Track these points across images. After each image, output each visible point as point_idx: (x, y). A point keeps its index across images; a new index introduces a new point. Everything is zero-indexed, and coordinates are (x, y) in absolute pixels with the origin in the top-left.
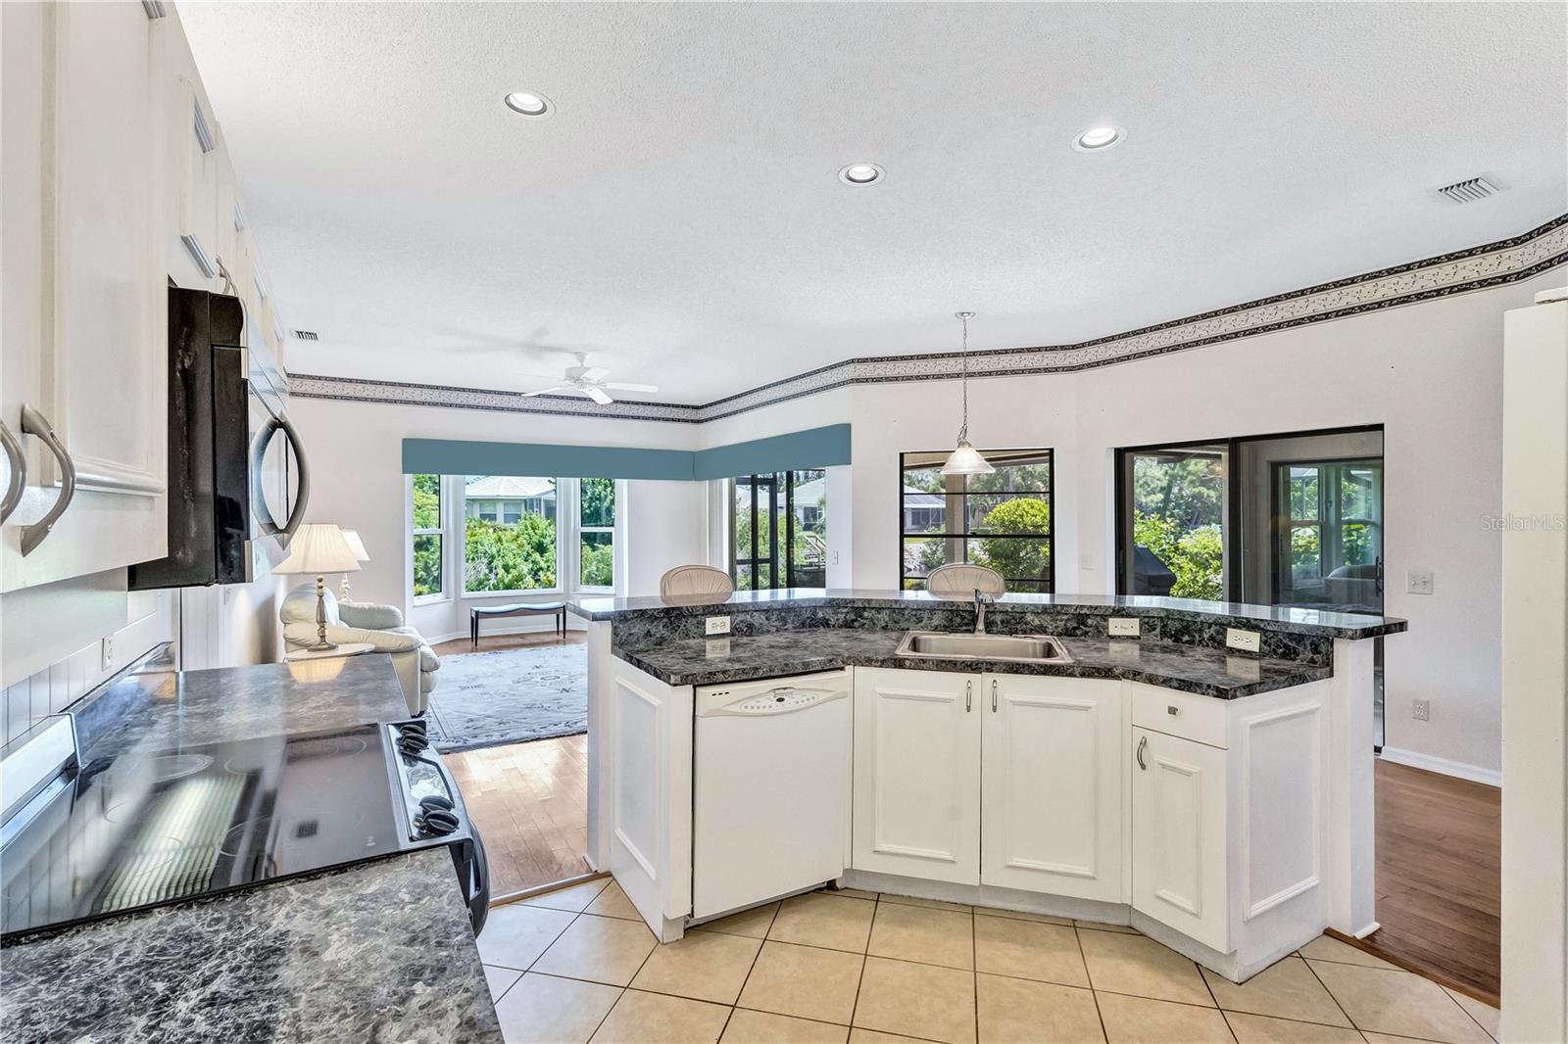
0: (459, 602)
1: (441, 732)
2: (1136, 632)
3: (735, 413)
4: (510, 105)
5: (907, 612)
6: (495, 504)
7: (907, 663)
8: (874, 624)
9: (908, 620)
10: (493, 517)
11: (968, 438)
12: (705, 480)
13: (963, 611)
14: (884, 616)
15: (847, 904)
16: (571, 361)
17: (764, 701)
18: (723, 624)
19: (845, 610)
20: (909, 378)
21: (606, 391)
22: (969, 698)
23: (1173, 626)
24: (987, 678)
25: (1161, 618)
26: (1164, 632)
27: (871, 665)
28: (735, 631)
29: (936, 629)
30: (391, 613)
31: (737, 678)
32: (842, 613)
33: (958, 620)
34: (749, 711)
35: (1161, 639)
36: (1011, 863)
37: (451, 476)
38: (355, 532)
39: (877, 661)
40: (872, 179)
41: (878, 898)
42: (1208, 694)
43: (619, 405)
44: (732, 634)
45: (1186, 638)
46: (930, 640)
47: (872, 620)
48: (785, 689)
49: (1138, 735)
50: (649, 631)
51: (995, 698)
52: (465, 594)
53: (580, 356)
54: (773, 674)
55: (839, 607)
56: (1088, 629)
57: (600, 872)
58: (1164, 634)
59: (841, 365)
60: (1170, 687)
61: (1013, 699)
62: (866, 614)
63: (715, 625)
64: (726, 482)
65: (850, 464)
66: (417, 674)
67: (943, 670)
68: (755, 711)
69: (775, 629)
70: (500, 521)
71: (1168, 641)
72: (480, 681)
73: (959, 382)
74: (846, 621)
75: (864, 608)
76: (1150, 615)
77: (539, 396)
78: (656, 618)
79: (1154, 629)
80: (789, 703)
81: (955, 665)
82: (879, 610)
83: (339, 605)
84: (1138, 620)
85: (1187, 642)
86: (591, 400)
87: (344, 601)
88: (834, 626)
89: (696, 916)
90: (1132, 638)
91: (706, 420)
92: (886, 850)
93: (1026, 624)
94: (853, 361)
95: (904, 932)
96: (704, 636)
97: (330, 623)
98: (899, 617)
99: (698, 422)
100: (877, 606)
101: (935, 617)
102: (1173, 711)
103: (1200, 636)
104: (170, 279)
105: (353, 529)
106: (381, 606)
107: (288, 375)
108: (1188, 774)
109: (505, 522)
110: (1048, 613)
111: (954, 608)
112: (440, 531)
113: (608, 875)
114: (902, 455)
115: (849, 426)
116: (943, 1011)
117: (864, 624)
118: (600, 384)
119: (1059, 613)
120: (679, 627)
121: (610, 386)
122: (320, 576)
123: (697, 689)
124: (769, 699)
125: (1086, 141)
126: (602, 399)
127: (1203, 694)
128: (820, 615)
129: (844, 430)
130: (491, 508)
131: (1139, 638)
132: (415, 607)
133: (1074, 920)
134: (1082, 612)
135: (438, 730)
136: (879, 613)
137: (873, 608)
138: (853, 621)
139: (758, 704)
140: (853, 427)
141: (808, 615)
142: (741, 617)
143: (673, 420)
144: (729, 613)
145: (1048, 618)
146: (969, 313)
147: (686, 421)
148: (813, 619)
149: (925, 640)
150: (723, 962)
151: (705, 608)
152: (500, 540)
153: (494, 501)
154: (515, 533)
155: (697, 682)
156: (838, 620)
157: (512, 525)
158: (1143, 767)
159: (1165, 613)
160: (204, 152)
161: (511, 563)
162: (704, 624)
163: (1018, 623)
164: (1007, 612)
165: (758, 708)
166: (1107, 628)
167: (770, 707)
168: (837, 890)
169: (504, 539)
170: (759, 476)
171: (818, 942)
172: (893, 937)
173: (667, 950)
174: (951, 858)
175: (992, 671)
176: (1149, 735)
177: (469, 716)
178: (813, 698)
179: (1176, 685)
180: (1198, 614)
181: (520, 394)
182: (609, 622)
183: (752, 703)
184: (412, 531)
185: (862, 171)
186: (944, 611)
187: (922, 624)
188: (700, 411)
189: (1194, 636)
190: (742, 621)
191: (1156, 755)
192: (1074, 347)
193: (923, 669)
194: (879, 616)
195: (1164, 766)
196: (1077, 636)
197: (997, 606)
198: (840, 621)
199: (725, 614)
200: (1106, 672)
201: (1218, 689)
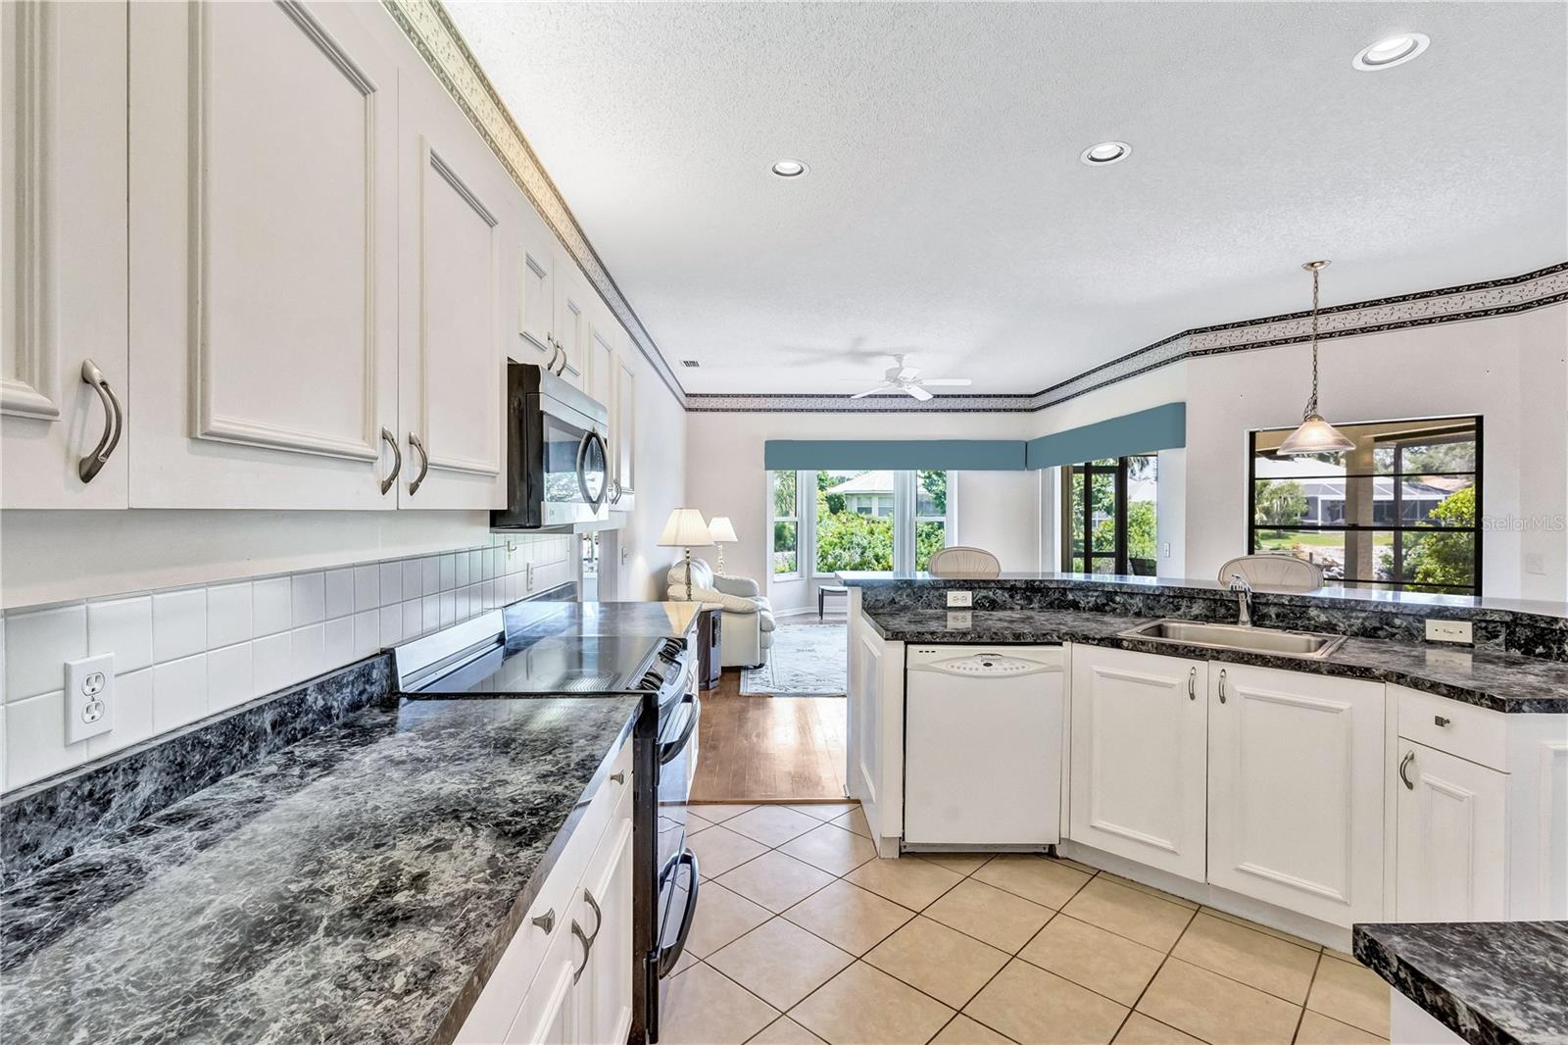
0: (811, 581)
1: (771, 682)
2: (1467, 637)
3: (1067, 398)
4: (777, 173)
5: (1162, 599)
6: (870, 498)
7: (1125, 644)
8: (1126, 609)
9: (1164, 607)
10: (868, 510)
11: (1320, 410)
12: (1038, 468)
13: (1229, 601)
14: (1137, 603)
15: (1058, 869)
16: (890, 363)
17: (970, 663)
18: (965, 599)
19: (1096, 594)
20: (1262, 345)
21: (923, 388)
22: (1191, 684)
23: (1523, 633)
24: (1215, 667)
25: (1506, 623)
26: (1511, 641)
27: (1087, 643)
28: (976, 606)
29: (1196, 618)
30: (750, 584)
31: (945, 640)
32: (1092, 596)
33: (1223, 611)
34: (956, 670)
35: (1507, 650)
36: (1242, 867)
37: (805, 472)
38: (727, 519)
39: (1094, 639)
40: (1119, 155)
41: (1097, 873)
42: (1481, 705)
43: (939, 400)
44: (973, 608)
45: (1540, 650)
46: (1180, 628)
47: (1124, 605)
48: (992, 655)
49: (1405, 748)
50: (893, 599)
51: (1221, 688)
52: (816, 574)
53: (899, 358)
54: (982, 640)
55: (1089, 591)
56: (1395, 631)
57: (852, 798)
58: (1510, 643)
59: (1176, 338)
60: (1438, 693)
61: (1243, 691)
62: (1118, 599)
63: (956, 599)
64: (1058, 470)
65: (1184, 446)
66: (756, 633)
67: (1163, 654)
68: (961, 671)
69: (1019, 607)
70: (875, 514)
71: (1516, 653)
72: (814, 646)
73: (1308, 346)
74: (1097, 604)
75: (1116, 593)
76: (1488, 618)
77: (870, 396)
78: (900, 588)
79: (1497, 637)
80: (997, 668)
81: (1177, 649)
82: (1132, 595)
83: (714, 576)
84: (1470, 624)
85: (1540, 655)
86: (911, 397)
87: (719, 574)
88: (1084, 608)
89: (906, 840)
90: (1462, 645)
91: (1039, 408)
92: (1101, 826)
93: (1309, 619)
94: (1189, 332)
95: (1109, 906)
96: (945, 607)
97: (698, 586)
98: (1154, 603)
99: (1032, 410)
100: (1129, 591)
101: (1195, 606)
102: (1440, 722)
103: (1559, 649)
104: (509, 359)
105: (725, 516)
106: (744, 578)
107: (687, 395)
108: (1460, 798)
109: (880, 515)
110: (1339, 609)
111: (1218, 597)
112: (796, 519)
113: (858, 802)
114: (1252, 435)
115: (1184, 404)
116: (1113, 973)
117: (1115, 609)
118: (916, 381)
119: (1353, 609)
120: (922, 597)
121: (926, 383)
122: (688, 549)
123: (909, 646)
124: (977, 663)
125: (1372, 57)
126: (923, 396)
127: (1475, 703)
128: (1070, 597)
129: (1179, 409)
130: (868, 502)
131: (1471, 646)
132: (775, 582)
133: (1323, 947)
134: (1385, 610)
135: (771, 679)
136: (1132, 599)
137: (1125, 593)
138: (1104, 605)
139: (964, 666)
140: (1187, 405)
141: (1057, 595)
142: (983, 593)
143: (1005, 410)
144: (971, 589)
145: (1339, 615)
146: (1322, 263)
147: (1019, 410)
148: (1062, 601)
149: (1174, 628)
150: (923, 884)
151: (946, 582)
152: (872, 533)
153: (869, 496)
154: (887, 525)
155: (911, 640)
156: (1088, 603)
157: (886, 518)
158: (1410, 786)
159: (1511, 618)
160: (541, 277)
161: (880, 554)
162: (946, 597)
163: (1300, 618)
164: (1283, 605)
165: (965, 669)
166: (1424, 631)
167: (977, 669)
168: (1057, 857)
169: (876, 532)
170: (1094, 464)
171: (1017, 891)
172: (1094, 906)
173: (882, 864)
174: (1171, 848)
175: (1218, 659)
176: (1419, 751)
177: (797, 672)
178: (1023, 667)
179: (1445, 692)
180: (1556, 620)
181: (849, 396)
182: (860, 588)
183: (957, 664)
184: (774, 517)
185: (1105, 150)
186: (1205, 600)
187: (1179, 613)
188: (1033, 399)
189: (1551, 648)
190: (984, 597)
191: (1422, 774)
192: (1516, 280)
193: (1141, 651)
194: (1132, 601)
195: (1433, 787)
196: (1379, 637)
197: (1271, 597)
198: (1090, 605)
199: (967, 589)
200: (1363, 672)
201: (1493, 699)
